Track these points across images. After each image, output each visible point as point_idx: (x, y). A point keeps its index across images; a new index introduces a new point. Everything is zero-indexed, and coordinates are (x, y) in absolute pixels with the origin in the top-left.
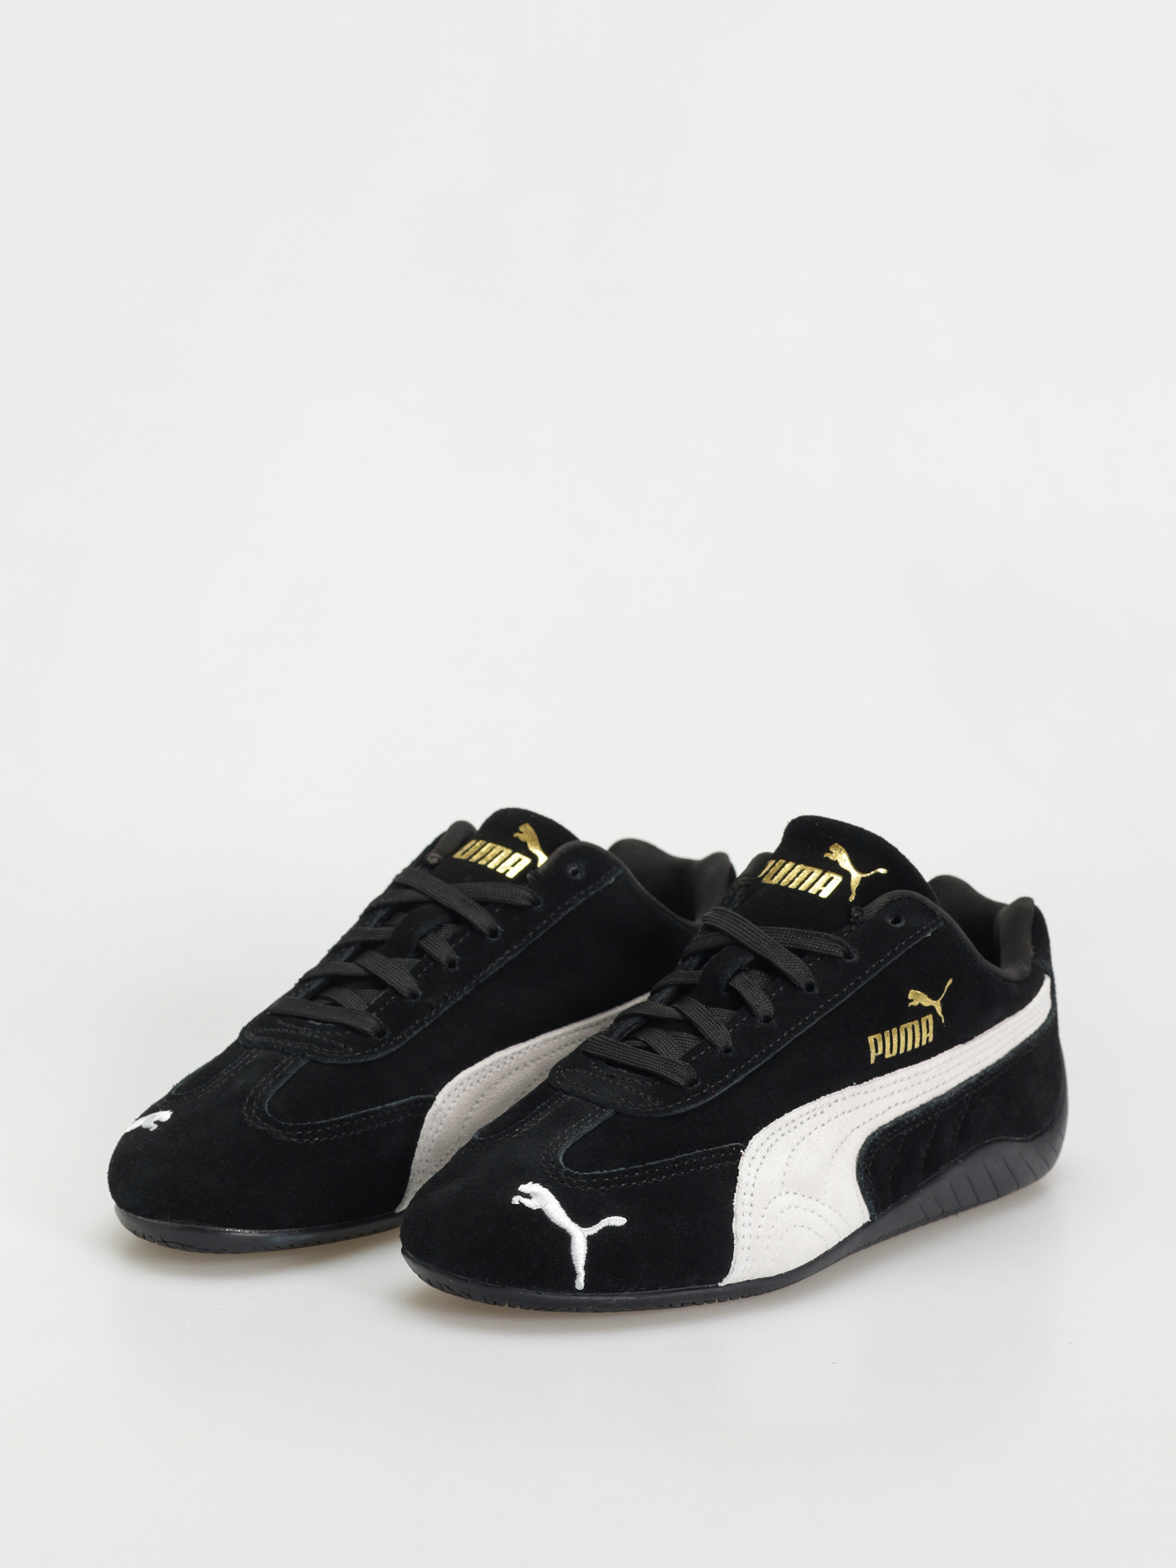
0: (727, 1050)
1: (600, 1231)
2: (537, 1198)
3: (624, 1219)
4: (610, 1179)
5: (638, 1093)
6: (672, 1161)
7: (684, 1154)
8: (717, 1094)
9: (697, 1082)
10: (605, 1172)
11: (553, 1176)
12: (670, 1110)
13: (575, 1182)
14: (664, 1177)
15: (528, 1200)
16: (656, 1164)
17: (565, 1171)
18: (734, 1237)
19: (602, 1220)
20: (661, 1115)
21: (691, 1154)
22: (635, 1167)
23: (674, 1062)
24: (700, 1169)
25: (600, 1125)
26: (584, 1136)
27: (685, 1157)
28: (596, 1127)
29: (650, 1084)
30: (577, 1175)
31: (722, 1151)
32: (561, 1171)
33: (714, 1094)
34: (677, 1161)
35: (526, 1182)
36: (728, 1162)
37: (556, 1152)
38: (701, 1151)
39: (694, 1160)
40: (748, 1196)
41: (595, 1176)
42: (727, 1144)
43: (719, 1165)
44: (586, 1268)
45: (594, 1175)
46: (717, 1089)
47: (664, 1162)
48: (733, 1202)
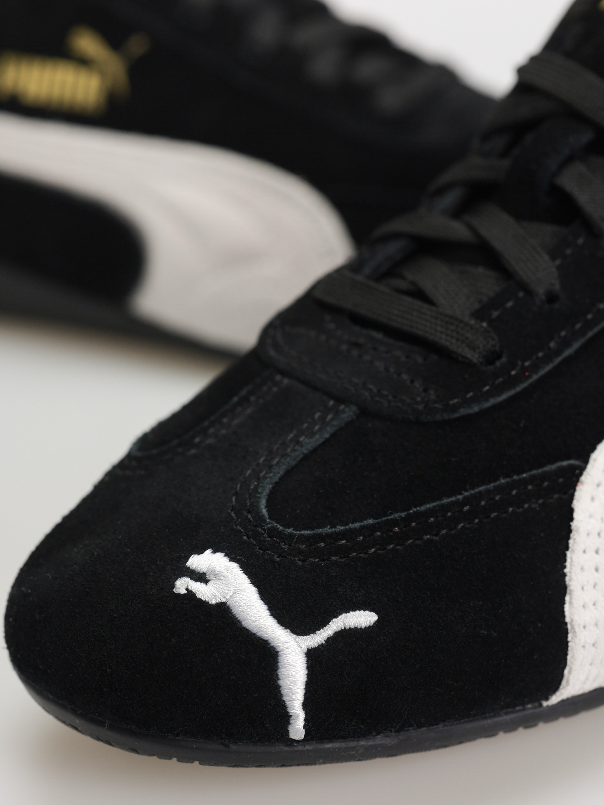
0: (552, 298)
1: (329, 640)
2: (218, 582)
3: (373, 614)
4: (348, 541)
5: (399, 375)
6: (457, 502)
7: (479, 486)
8: (535, 377)
9: (499, 357)
10: (340, 528)
11: (249, 538)
12: (455, 408)
13: (286, 548)
14: (444, 532)
15: (203, 585)
16: (429, 509)
17: (268, 529)
18: (567, 629)
19: (334, 620)
20: (438, 417)
21: (491, 486)
22: (392, 517)
23: (461, 321)
24: (507, 512)
25: (333, 435)
26: (306, 457)
27: (480, 493)
28: (327, 441)
29: (420, 360)
30: (291, 536)
31: (544, 477)
32: (262, 527)
33: (529, 377)
34: (466, 501)
35: (201, 551)
36: (556, 496)
37: (256, 489)
38: (508, 479)
39: (497, 498)
40: (591, 554)
41: (321, 538)
42: (553, 463)
43: (541, 501)
44: (305, 706)
45: (320, 535)
46: (535, 368)
47: (443, 505)
48: (565, 567)
